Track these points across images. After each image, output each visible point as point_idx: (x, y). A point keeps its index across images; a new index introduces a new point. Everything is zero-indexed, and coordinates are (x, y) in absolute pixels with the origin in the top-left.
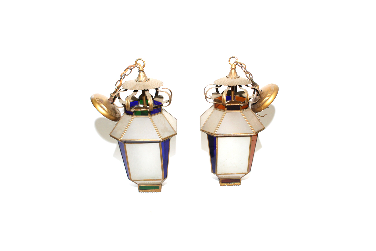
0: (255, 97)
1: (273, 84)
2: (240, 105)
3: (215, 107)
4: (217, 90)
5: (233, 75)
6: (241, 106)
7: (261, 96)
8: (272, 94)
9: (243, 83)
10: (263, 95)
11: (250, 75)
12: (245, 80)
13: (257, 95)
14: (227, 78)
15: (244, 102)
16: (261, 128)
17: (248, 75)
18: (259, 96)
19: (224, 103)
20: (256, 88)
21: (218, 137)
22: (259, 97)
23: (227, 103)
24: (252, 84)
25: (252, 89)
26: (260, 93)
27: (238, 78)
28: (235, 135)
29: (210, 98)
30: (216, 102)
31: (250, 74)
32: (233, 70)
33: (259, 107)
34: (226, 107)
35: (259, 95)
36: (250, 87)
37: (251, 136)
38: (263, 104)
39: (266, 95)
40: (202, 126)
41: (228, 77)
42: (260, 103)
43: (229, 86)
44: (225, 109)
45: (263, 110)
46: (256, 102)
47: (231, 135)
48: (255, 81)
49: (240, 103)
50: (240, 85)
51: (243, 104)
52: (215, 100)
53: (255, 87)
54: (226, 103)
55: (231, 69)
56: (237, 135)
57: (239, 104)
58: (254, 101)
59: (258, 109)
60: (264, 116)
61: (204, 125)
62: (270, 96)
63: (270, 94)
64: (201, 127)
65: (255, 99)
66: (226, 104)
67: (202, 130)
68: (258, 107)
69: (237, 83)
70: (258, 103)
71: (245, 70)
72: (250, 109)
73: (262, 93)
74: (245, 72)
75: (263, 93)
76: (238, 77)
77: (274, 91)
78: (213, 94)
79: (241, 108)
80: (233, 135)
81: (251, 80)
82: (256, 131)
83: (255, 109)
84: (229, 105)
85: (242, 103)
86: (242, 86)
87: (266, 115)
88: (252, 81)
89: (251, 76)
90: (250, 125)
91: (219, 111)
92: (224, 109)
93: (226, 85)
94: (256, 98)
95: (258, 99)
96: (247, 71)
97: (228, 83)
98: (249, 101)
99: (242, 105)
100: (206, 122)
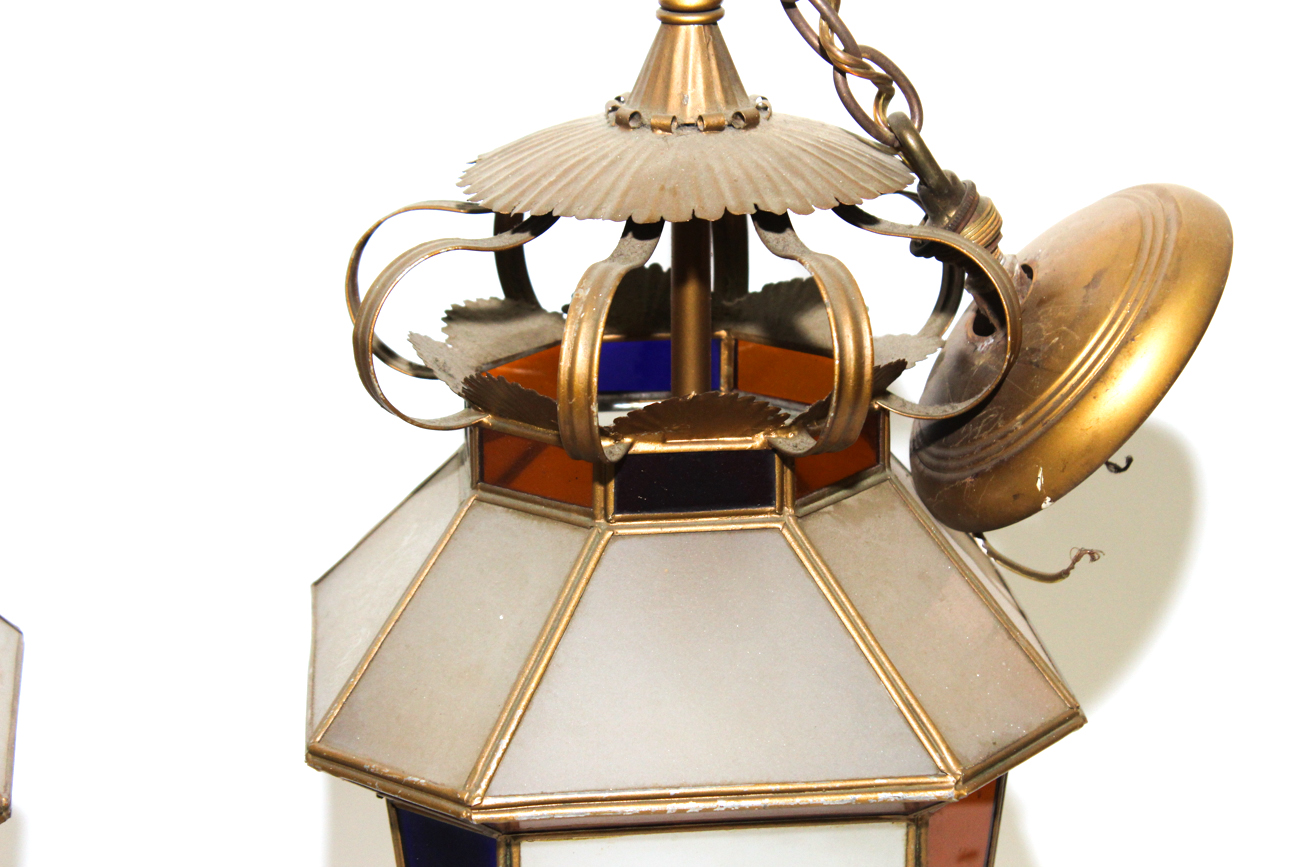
0: (951, 351)
1: (1162, 192)
2: (771, 450)
3: (482, 478)
4: (511, 267)
5: (692, 93)
6: (788, 459)
7: (1027, 330)
8: (1147, 316)
9: (799, 185)
10: (1044, 326)
11: (884, 95)
12: (828, 153)
13: (982, 327)
14: (622, 123)
15: (820, 412)
16: (1036, 720)
17: (864, 91)
18: (1000, 335)
19: (580, 425)
20: (967, 242)
21: (516, 833)
22: (999, 351)
23: (622, 428)
24: (913, 188)
25: (922, 248)
26: (1014, 296)
27: (752, 122)
28: (723, 805)
29: (420, 362)
30: (487, 419)
31: (889, 81)
32: (689, 35)
33: (1001, 467)
34: (604, 470)
35: (993, 321)
36: (893, 231)
37: (913, 814)
38: (1050, 428)
39: (1086, 323)
40: (325, 702)
41: (626, 110)
42: (1009, 417)
43: (639, 219)
44: (599, 503)
45: (1047, 503)
46: (961, 407)
47: (671, 807)
48: (949, 159)
49: (775, 421)
50: (774, 206)
51: (814, 435)
52: (477, 392)
53: (956, 227)
54: (606, 419)
55: (666, 22)
56: (746, 803)
57: (758, 441)
58: (943, 400)
59: (998, 495)
60: (1064, 574)
61: (349, 697)
62: (1129, 339)
63: (1131, 312)
64: (310, 723)
65: (958, 375)
66: (605, 432)
67: (318, 757)
68: (987, 466)
69: (733, 182)
70: (990, 413)
71: (833, 25)
72: (899, 490)
73: (1041, 303)
74: (824, 52)
75: (1044, 299)
76: (746, 109)
77: (1174, 277)
78: (455, 316)
79: (784, 480)
80: (693, 807)
81: (901, 147)
82: (975, 754)
83: (958, 490)
84: (642, 447)
85: (801, 424)
86: (793, 217)
87: (1093, 556)
88: (919, 162)
89: (899, 104)
90: (900, 678)
91: (532, 525)
92: (586, 505)
93: (608, 208)
94: (963, 361)
95: (984, 369)
96: (850, 46)
97: (623, 185)
98: (886, 395)
99: (796, 442)
100: (371, 660)
